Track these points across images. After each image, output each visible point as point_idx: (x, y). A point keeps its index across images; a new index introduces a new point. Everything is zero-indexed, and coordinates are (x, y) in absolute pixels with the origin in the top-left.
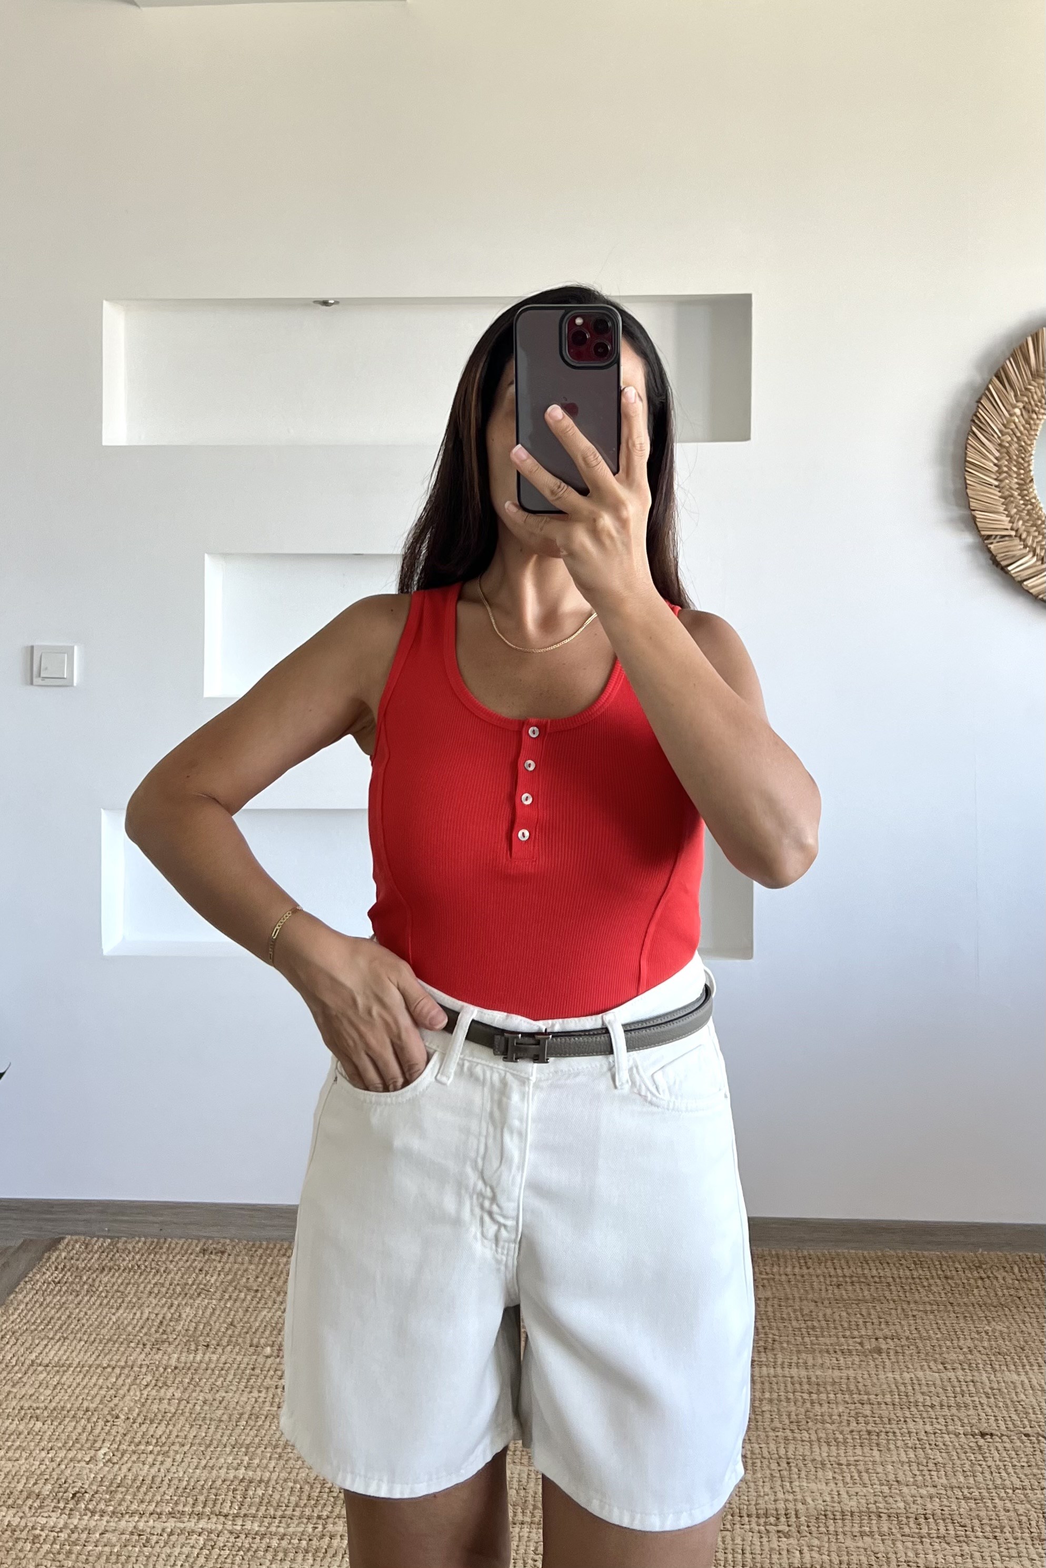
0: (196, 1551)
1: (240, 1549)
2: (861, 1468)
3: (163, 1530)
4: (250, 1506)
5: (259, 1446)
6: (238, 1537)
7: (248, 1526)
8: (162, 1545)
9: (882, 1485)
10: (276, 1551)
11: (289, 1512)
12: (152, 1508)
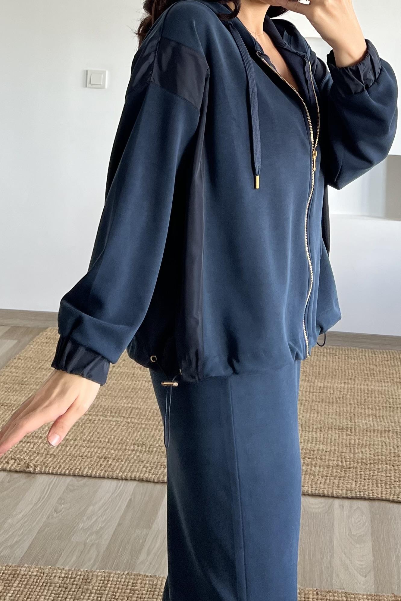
0: (113, 427)
1: (130, 427)
2: (385, 417)
3: (99, 420)
4: (134, 415)
5: (136, 398)
6: (129, 423)
7: (133, 420)
8: (99, 424)
9: (392, 423)
10: (144, 429)
11: (149, 418)
12: (94, 413)
